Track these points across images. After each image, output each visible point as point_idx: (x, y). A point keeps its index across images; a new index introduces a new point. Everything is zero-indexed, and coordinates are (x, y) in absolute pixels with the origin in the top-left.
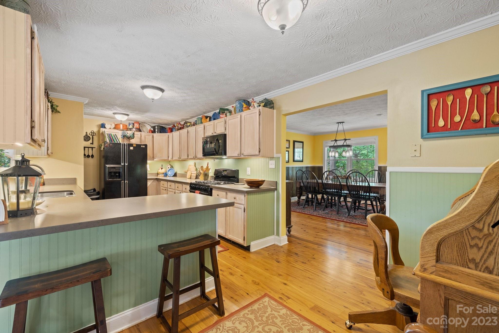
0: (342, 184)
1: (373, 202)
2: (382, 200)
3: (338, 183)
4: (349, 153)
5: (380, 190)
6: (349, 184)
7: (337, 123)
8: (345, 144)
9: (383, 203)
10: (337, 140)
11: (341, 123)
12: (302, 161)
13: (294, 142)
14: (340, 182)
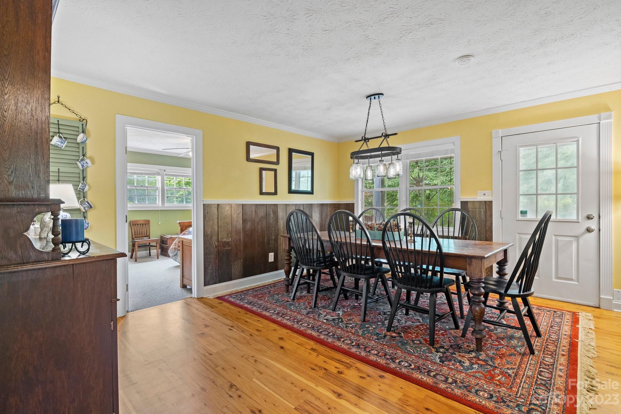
0: (374, 244)
1: (452, 295)
2: (477, 292)
3: (365, 243)
4: (395, 168)
5: (470, 264)
6: (388, 245)
7: (367, 97)
8: (385, 145)
9: (477, 302)
10: (368, 139)
11: (377, 97)
12: (312, 193)
13: (291, 151)
14: (368, 241)
